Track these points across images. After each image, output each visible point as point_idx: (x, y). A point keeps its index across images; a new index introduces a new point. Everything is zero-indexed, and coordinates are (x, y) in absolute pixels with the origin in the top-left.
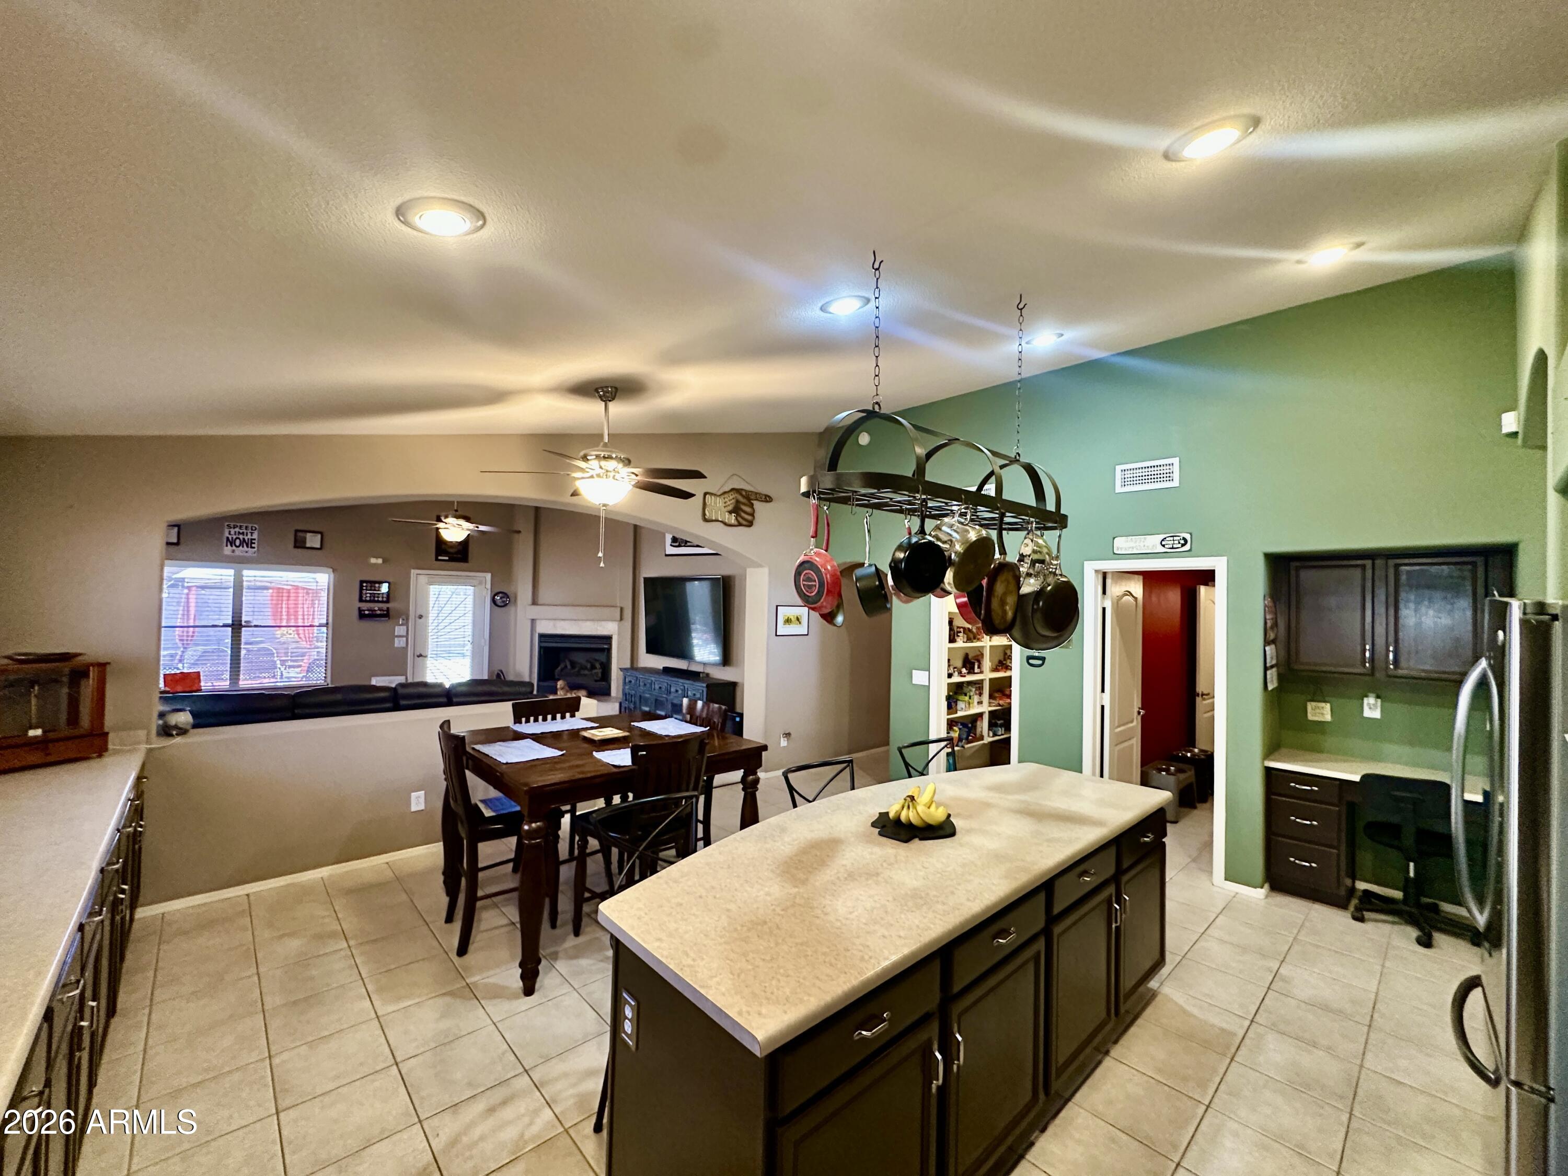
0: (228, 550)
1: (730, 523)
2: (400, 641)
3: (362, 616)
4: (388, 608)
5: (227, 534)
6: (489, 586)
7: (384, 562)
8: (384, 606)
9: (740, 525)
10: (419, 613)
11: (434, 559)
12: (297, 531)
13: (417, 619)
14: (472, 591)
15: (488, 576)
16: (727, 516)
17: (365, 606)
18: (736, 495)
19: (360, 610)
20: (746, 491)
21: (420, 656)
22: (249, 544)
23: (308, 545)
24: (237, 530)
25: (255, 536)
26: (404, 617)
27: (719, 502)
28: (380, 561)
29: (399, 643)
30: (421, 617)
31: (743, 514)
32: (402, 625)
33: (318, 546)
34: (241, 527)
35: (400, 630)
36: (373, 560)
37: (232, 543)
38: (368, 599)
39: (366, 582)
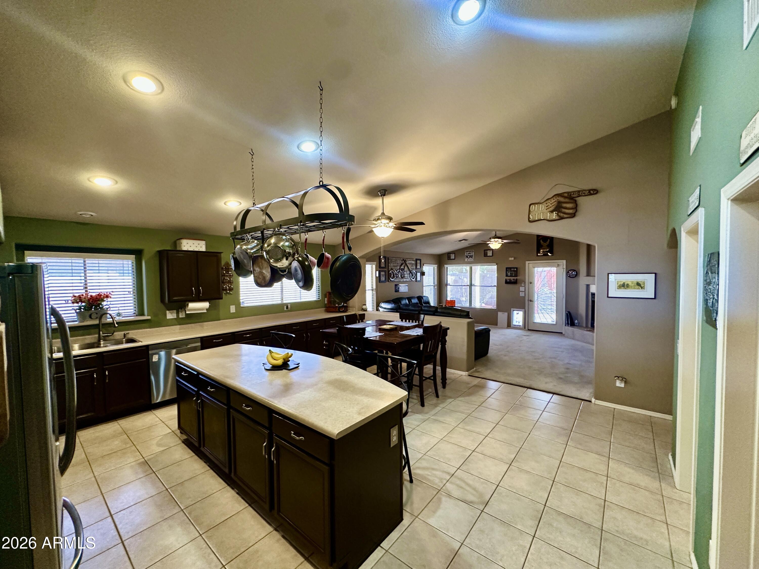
0: (466, 259)
1: (551, 219)
2: (522, 293)
3: (507, 282)
4: (517, 279)
5: (466, 254)
6: (565, 267)
7: (514, 259)
8: (515, 278)
9: (562, 218)
10: (530, 281)
11: (536, 255)
12: (485, 250)
13: (529, 284)
14: (556, 270)
15: (564, 262)
16: (549, 215)
17: (508, 278)
18: (558, 198)
19: (506, 280)
20: (568, 193)
21: (531, 301)
22: (471, 257)
23: (488, 255)
24: (468, 252)
25: (473, 254)
26: (524, 283)
27: (542, 207)
28: (513, 259)
29: (522, 294)
30: (531, 283)
31: (564, 210)
32: (523, 286)
33: (491, 255)
34: (469, 251)
35: (522, 289)
36: (510, 259)
37: (467, 257)
38: (509, 275)
39: (508, 268)
